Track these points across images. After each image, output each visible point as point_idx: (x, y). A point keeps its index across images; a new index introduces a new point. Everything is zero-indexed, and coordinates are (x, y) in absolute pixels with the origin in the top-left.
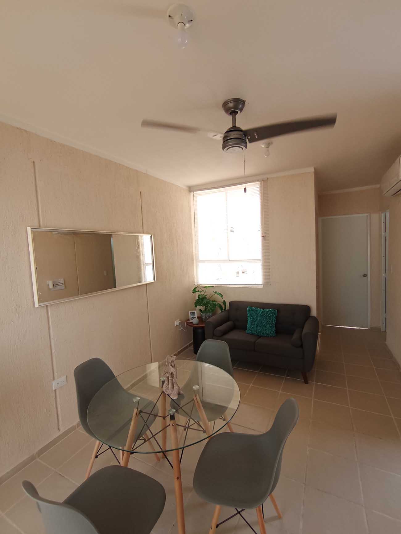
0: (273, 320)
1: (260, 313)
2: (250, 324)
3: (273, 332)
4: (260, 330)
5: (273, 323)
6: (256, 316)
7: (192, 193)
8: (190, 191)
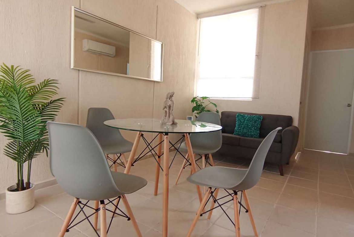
0: (258, 124)
1: (248, 118)
2: (238, 127)
3: (257, 134)
4: (246, 132)
5: (258, 126)
6: (243, 120)
7: (199, 20)
8: (197, 18)
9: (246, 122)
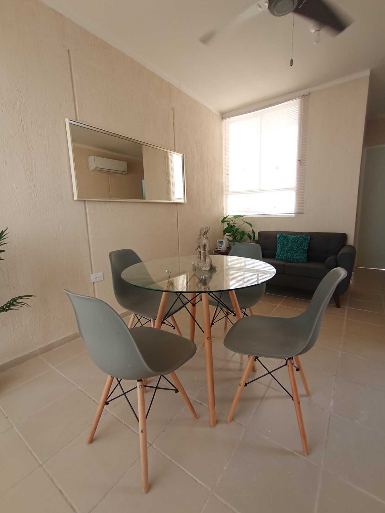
0: (305, 245)
1: (292, 239)
2: (280, 250)
3: (305, 258)
4: (290, 256)
5: (305, 248)
6: (287, 242)
7: (225, 120)
8: (222, 118)
9: (290, 244)
